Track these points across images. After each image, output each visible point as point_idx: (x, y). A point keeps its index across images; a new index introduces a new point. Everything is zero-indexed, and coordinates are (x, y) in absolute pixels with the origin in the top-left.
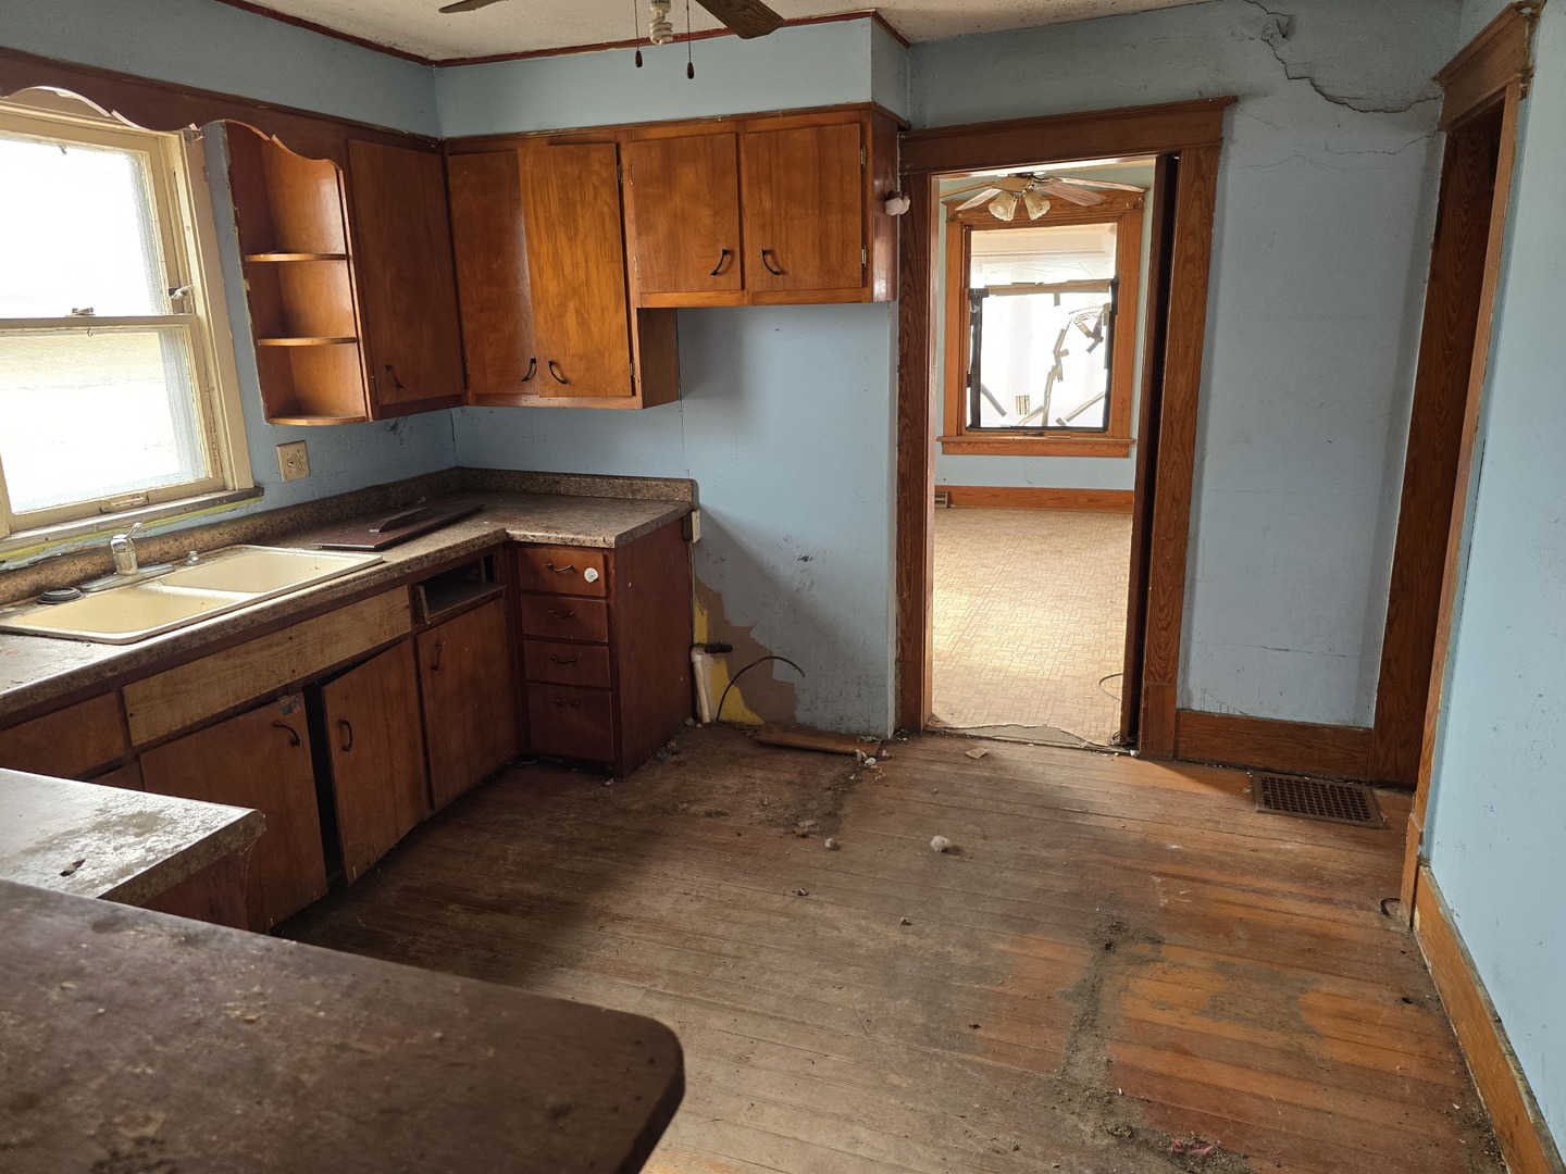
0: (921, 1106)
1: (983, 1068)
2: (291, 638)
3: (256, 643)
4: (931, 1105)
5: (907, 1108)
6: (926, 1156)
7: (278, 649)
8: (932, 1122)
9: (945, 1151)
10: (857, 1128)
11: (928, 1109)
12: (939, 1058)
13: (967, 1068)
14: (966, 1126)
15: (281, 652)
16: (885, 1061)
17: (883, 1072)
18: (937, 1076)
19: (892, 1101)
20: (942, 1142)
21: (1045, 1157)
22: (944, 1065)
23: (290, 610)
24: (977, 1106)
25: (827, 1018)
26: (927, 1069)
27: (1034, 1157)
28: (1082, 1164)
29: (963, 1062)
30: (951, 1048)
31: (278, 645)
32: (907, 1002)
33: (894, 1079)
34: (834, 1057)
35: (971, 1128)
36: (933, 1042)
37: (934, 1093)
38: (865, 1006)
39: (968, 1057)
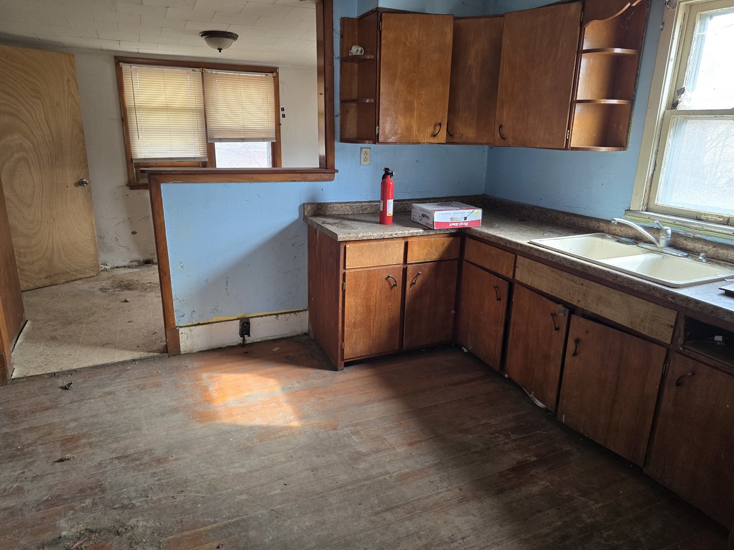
0: (224, 492)
1: (204, 525)
2: (582, 284)
3: (565, 274)
4: (220, 495)
5: (230, 488)
6: (211, 476)
7: (574, 285)
8: (216, 488)
9: (204, 481)
10: (245, 471)
11: (221, 493)
12: (229, 518)
13: (211, 520)
14: (200, 495)
15: (575, 287)
16: (253, 502)
17: (251, 497)
18: (225, 509)
19: (238, 488)
20: (207, 483)
21: (160, 500)
22: (224, 516)
23: (579, 268)
24: (199, 505)
25: (298, 507)
26: (232, 509)
27: (164, 498)
28: (142, 506)
29: (215, 522)
30: (226, 526)
31: (575, 282)
32: (267, 540)
33: (244, 497)
34: (278, 491)
35: (197, 495)
36: (236, 524)
37: (222, 501)
38: (286, 524)
39: (215, 525)
